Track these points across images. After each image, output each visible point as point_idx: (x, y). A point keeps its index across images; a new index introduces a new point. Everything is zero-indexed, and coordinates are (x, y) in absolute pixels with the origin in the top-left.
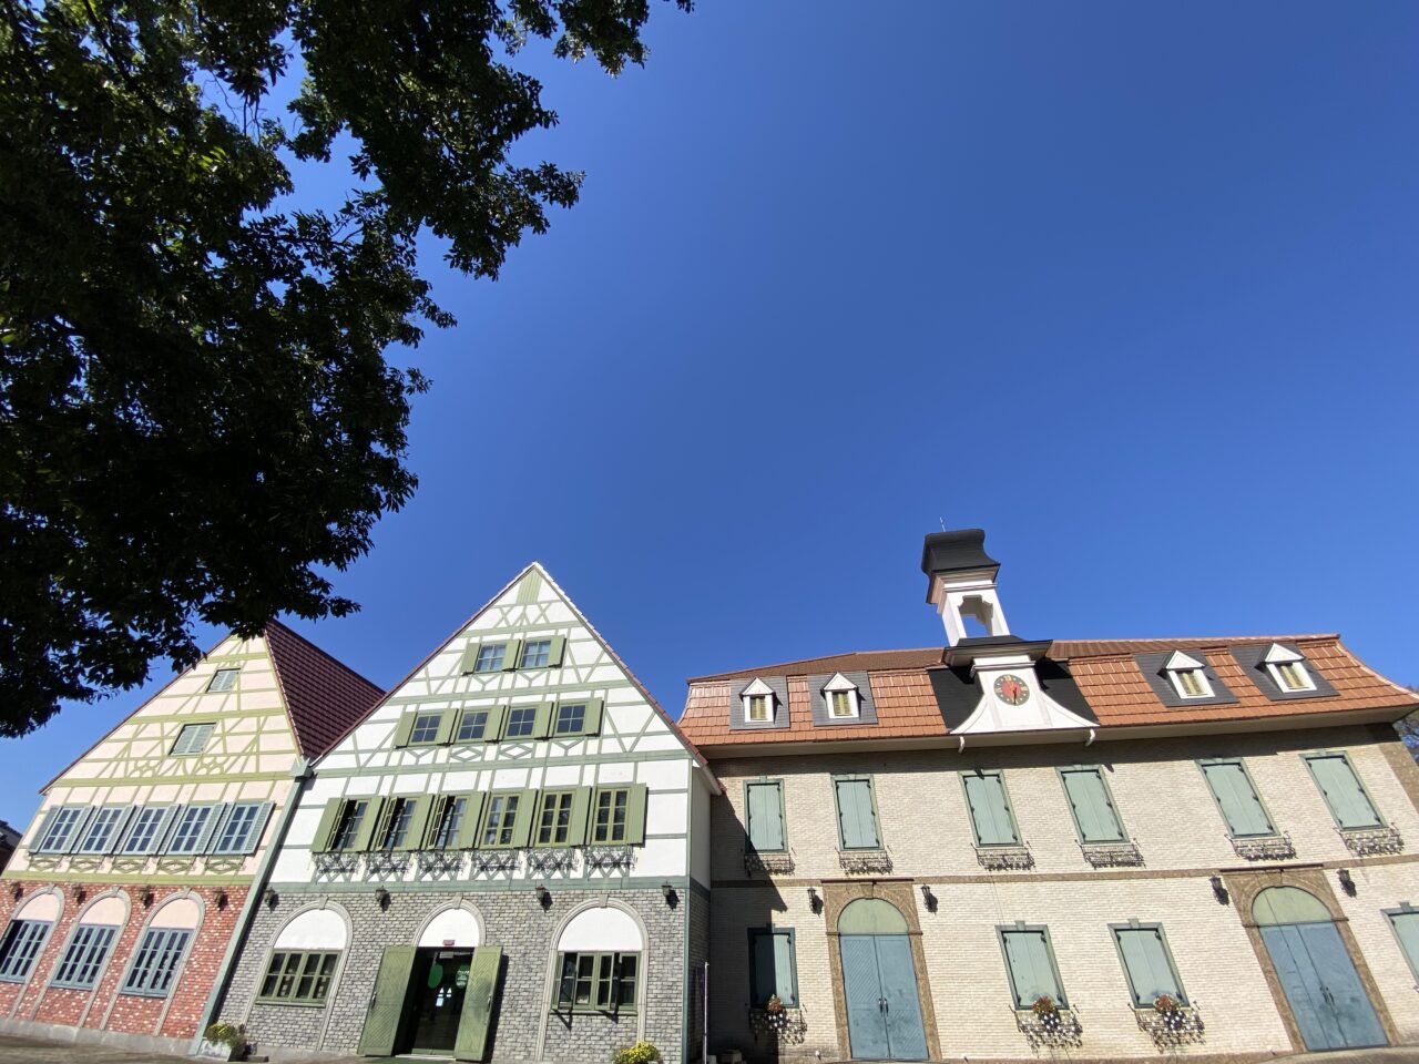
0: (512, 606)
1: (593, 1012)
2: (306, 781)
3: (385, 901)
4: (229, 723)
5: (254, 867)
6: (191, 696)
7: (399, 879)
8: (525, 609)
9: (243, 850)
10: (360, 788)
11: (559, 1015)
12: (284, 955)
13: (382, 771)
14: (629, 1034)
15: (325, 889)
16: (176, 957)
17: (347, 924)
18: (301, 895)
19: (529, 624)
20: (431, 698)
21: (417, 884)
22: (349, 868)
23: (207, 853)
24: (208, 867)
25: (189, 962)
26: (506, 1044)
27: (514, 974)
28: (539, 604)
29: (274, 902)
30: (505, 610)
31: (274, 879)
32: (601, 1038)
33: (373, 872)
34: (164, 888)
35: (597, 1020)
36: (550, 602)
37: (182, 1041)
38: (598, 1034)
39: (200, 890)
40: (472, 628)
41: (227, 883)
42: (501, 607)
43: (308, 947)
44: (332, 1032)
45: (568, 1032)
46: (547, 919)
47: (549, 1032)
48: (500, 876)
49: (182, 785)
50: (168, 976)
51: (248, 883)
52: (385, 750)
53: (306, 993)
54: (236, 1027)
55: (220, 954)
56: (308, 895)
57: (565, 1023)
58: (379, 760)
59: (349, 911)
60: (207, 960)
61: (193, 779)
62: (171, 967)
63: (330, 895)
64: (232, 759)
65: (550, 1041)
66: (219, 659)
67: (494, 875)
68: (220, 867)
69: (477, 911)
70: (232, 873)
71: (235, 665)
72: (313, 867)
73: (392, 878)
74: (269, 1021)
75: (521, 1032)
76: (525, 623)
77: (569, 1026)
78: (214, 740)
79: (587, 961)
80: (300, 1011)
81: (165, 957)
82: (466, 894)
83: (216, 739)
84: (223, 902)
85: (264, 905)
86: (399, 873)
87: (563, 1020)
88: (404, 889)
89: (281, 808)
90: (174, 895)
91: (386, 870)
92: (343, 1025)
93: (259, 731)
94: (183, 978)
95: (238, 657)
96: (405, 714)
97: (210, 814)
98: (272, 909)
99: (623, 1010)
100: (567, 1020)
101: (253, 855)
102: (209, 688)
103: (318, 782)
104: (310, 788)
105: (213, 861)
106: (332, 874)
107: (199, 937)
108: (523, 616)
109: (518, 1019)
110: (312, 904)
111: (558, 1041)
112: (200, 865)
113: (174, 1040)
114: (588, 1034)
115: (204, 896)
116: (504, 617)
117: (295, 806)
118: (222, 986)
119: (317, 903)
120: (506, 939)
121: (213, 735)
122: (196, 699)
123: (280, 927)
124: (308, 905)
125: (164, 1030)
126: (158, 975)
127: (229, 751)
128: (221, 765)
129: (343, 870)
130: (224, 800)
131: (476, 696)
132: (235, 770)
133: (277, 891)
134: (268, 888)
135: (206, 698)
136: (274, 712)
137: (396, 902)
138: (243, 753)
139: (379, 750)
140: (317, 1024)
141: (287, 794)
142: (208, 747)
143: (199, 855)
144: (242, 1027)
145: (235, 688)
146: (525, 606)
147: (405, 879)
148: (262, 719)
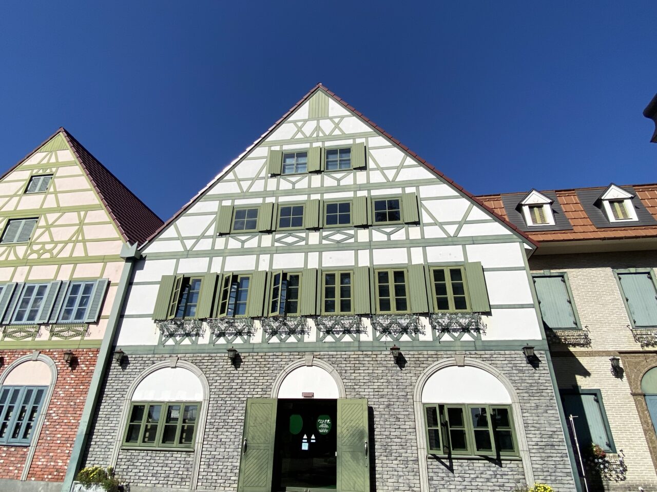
0: (305, 121)
1: (473, 457)
2: (137, 262)
3: (236, 360)
4: (51, 217)
5: (100, 333)
6: (11, 197)
7: (245, 342)
8: (318, 123)
9: (86, 319)
10: (190, 267)
11: (438, 459)
12: (144, 406)
13: (211, 254)
14: (516, 477)
15: (173, 352)
16: (34, 410)
17: (202, 381)
18: (150, 356)
19: (325, 135)
20: (244, 195)
21: (265, 345)
22: (194, 333)
23: (50, 322)
24: (53, 333)
25: (48, 415)
26: (388, 484)
27: (382, 423)
28: (331, 119)
29: (124, 362)
30: (300, 124)
31: (121, 342)
32: (488, 480)
33: (219, 336)
34: (13, 352)
35: (480, 465)
36: (342, 117)
37: (50, 484)
38: (483, 476)
39: (50, 353)
40: (271, 138)
41: (77, 347)
42: (295, 122)
43: (167, 400)
44: (205, 473)
45: (451, 474)
46: (405, 375)
47: (431, 474)
48: (347, 338)
49: (16, 267)
50: (29, 427)
51: (97, 346)
52: (209, 237)
53: (173, 440)
54: (106, 470)
55: (80, 407)
56: (156, 356)
57: (446, 466)
58: (205, 245)
59: (201, 369)
60: (66, 412)
61: (25, 262)
62: (31, 419)
63: (179, 356)
64: (60, 246)
65: (434, 482)
66: (31, 168)
67: (341, 338)
68: (65, 334)
69: (330, 368)
70: (79, 338)
71: (48, 172)
72: (159, 332)
73: (239, 340)
74: (138, 464)
75: (401, 473)
76: (321, 134)
77: (451, 468)
78: (39, 231)
79: (456, 413)
80: (168, 455)
81: (23, 410)
82: (315, 353)
83: (41, 230)
84: (73, 362)
85: (115, 364)
86: (246, 337)
87: (443, 464)
88: (253, 349)
89: (116, 285)
90: (24, 358)
91: (231, 334)
92: (215, 467)
93: (81, 223)
94: (44, 428)
95: (49, 165)
96: (222, 208)
97: (47, 291)
98: (124, 368)
99: (504, 455)
100: (448, 464)
101: (97, 323)
102: (26, 191)
103: (147, 263)
104: (142, 268)
105: (57, 329)
106: (178, 338)
107: (55, 393)
108: (318, 128)
109: (395, 462)
110: (162, 363)
111: (442, 482)
112: (45, 333)
113: (42, 483)
114: (472, 476)
115: (54, 358)
116: (300, 130)
117: (130, 283)
118: (86, 434)
119: (168, 362)
120: (367, 392)
121: (38, 227)
122: (16, 199)
123: (134, 383)
124: (158, 364)
125: (30, 475)
126: (18, 426)
127: (55, 240)
128: (50, 251)
129: (188, 335)
130: (59, 279)
131: (287, 193)
132: (65, 254)
133: (126, 353)
134: (117, 349)
135: (25, 198)
136: (93, 208)
137: (247, 361)
138: (70, 241)
139: (203, 236)
140: (188, 467)
141: (120, 274)
142: (35, 237)
143: (44, 324)
144: (111, 470)
145: (52, 190)
146: (318, 121)
147: (251, 341)
148: (82, 213)
